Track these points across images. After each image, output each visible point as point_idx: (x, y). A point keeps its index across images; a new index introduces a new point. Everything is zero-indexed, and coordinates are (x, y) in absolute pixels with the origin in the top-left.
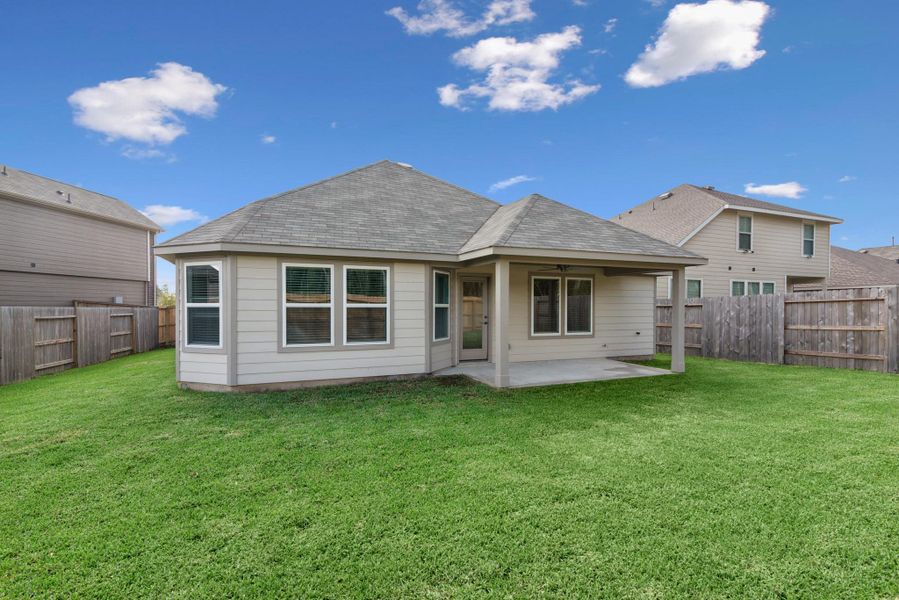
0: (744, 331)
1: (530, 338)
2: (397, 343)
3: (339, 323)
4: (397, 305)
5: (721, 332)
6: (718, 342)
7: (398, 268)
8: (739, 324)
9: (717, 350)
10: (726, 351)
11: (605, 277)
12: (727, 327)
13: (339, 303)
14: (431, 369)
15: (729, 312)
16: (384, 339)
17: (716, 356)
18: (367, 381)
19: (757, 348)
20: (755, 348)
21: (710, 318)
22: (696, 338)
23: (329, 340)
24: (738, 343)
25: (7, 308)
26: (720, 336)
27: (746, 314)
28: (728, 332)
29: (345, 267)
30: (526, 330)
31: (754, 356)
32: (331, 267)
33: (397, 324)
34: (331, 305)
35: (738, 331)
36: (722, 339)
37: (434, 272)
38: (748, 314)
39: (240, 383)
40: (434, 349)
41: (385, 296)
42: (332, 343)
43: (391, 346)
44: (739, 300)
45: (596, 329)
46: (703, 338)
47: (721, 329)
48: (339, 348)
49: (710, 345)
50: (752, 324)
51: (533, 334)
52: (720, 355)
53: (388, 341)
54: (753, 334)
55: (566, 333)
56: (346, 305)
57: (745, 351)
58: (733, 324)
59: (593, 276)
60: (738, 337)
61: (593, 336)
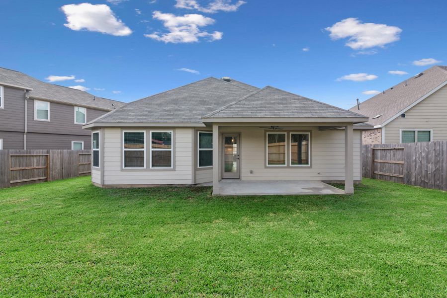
0: (431, 166)
1: (266, 167)
2: (177, 168)
3: (148, 158)
4: (177, 150)
5: (416, 167)
6: (414, 174)
7: (177, 131)
8: (428, 162)
9: (414, 180)
10: (419, 181)
11: (320, 132)
12: (420, 164)
13: (148, 148)
14: (194, 182)
15: (421, 153)
16: (170, 166)
17: (413, 183)
18: (162, 186)
19: (441, 180)
20: (439, 180)
21: (409, 157)
22: (401, 171)
23: (143, 167)
24: (427, 176)
25: (66, 150)
26: (415, 170)
27: (432, 155)
28: (421, 167)
29: (151, 131)
30: (264, 163)
31: (438, 186)
32: (144, 131)
33: (177, 159)
34: (144, 150)
35: (427, 166)
36: (416, 172)
37: (198, 132)
38: (433, 155)
39: (105, 184)
40: (198, 172)
41: (171, 144)
42: (145, 167)
43: (174, 170)
44: (427, 145)
45: (313, 163)
46: (405, 171)
47: (416, 165)
48: (148, 170)
49: (409, 175)
50: (437, 163)
51: (267, 165)
52: (415, 184)
53: (172, 167)
54: (437, 170)
55: (291, 165)
56: (151, 149)
57: (432, 182)
58: (424, 162)
59: (310, 131)
60: (427, 171)
61: (311, 167)
